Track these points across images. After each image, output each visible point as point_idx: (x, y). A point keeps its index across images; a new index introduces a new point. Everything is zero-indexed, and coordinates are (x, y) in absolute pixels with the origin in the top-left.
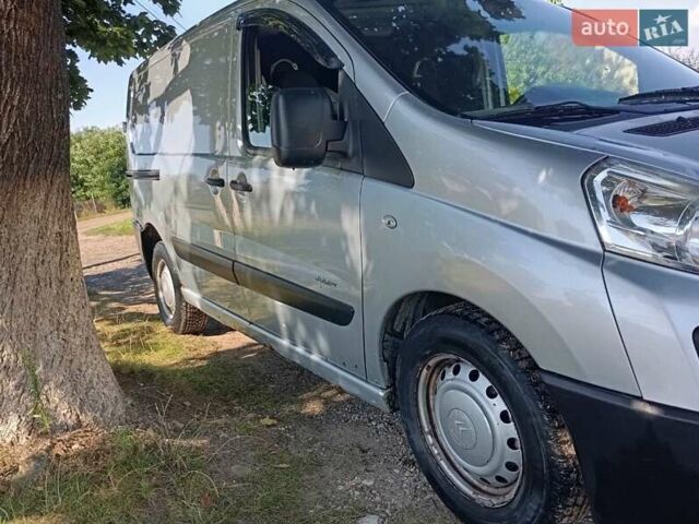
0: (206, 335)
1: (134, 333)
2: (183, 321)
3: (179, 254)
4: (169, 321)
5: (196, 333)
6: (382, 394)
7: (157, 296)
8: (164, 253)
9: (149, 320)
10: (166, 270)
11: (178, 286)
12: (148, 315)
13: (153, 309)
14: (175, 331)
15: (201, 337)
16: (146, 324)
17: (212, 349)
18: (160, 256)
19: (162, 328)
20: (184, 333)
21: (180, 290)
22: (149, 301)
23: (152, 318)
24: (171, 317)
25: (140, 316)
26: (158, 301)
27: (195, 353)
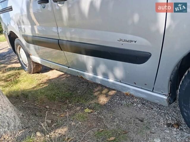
0: (42, 73)
1: (13, 75)
2: (33, 69)
3: (28, 42)
4: (26, 70)
5: (38, 73)
6: (165, 98)
7: (19, 60)
8: (20, 43)
9: (18, 70)
10: (22, 50)
11: (28, 55)
12: (17, 68)
13: (19, 65)
14: (30, 73)
15: (40, 74)
16: (17, 71)
17: (47, 78)
18: (18, 45)
19: (23, 72)
20: (33, 73)
21: (29, 57)
22: (16, 63)
23: (19, 69)
24: (27, 68)
25: (13, 68)
26: (20, 62)
27: (41, 81)
